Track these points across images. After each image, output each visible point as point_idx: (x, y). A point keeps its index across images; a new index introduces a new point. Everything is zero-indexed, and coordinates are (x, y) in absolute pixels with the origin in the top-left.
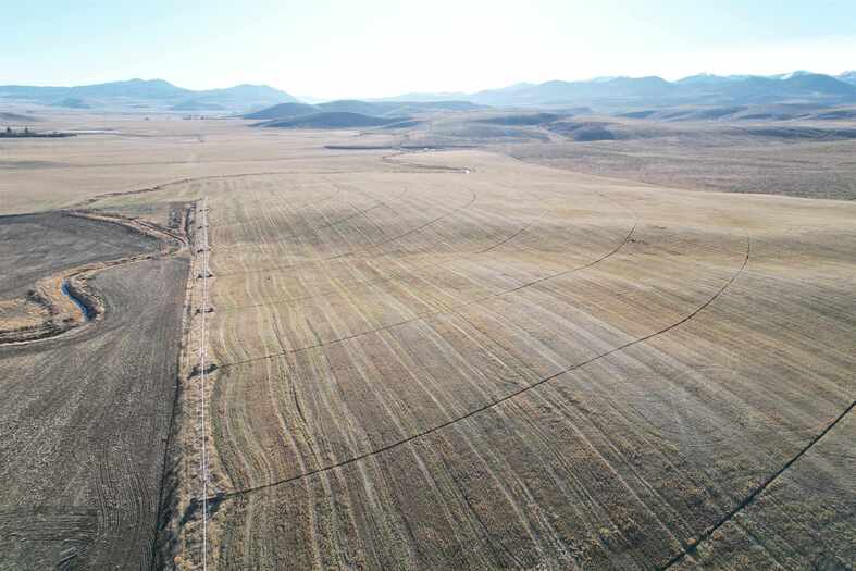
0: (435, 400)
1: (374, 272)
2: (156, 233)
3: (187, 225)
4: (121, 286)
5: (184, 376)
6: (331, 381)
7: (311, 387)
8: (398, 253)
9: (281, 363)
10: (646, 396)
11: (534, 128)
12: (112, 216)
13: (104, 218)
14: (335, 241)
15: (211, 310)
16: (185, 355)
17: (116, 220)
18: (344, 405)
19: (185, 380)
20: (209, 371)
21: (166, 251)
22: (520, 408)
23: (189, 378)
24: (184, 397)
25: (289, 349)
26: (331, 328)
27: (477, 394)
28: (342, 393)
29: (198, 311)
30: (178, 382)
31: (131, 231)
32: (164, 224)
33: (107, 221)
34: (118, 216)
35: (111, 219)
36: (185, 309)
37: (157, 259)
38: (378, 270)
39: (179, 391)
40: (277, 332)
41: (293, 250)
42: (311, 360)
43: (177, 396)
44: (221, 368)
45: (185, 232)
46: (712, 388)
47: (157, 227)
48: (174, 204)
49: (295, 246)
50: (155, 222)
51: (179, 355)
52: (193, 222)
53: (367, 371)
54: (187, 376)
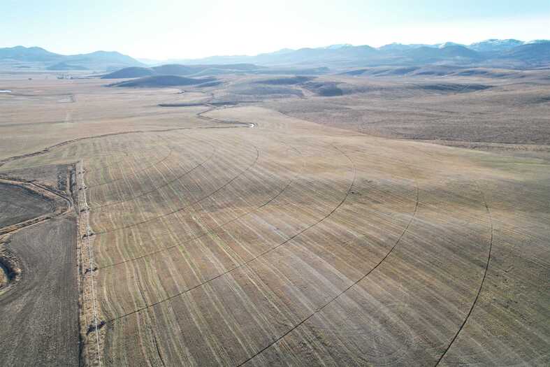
0: (240, 342)
1: (198, 226)
2: (49, 194)
3: (71, 187)
4: (30, 248)
5: (84, 332)
6: (177, 330)
7: (166, 335)
8: (212, 208)
9: (146, 316)
10: (359, 329)
11: (294, 87)
12: (15, 180)
13: (10, 182)
14: (171, 198)
15: (96, 269)
16: (83, 313)
17: (19, 183)
18: (187, 349)
19: (85, 335)
20: (100, 326)
21: (59, 212)
22: (289, 345)
23: (87, 334)
24: (86, 351)
25: (150, 304)
26: (174, 283)
27: (264, 336)
28: (185, 339)
29: (87, 271)
30: (81, 338)
31: (31, 192)
32: (55, 186)
33: (13, 185)
34: (20, 180)
35: (15, 182)
36: (78, 268)
37: (54, 220)
38: (200, 225)
39: (82, 346)
40: (140, 287)
41: (144, 207)
42: (163, 313)
43: (81, 351)
44: (107, 324)
45: (70, 193)
46: (393, 319)
47: (50, 189)
48: (60, 166)
49: (146, 204)
50: (48, 184)
51: (79, 313)
52: (75, 184)
53: (199, 320)
54: (86, 332)
